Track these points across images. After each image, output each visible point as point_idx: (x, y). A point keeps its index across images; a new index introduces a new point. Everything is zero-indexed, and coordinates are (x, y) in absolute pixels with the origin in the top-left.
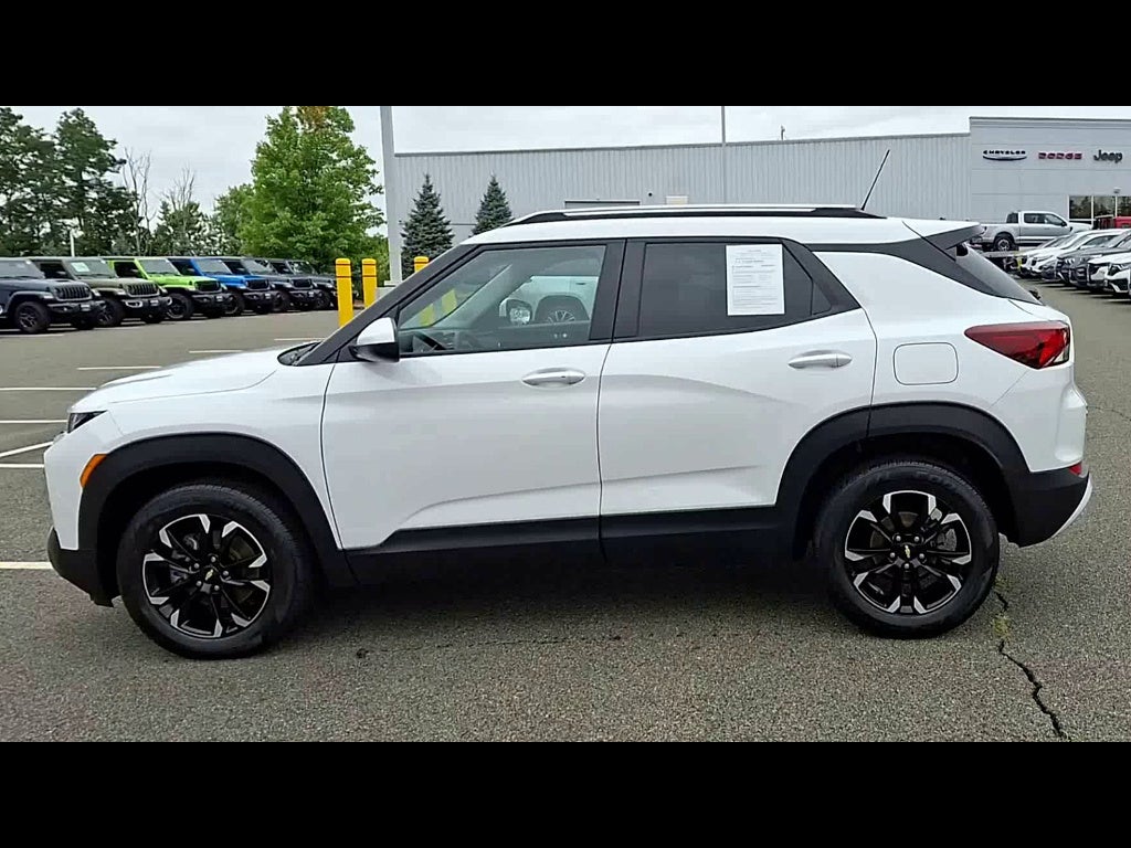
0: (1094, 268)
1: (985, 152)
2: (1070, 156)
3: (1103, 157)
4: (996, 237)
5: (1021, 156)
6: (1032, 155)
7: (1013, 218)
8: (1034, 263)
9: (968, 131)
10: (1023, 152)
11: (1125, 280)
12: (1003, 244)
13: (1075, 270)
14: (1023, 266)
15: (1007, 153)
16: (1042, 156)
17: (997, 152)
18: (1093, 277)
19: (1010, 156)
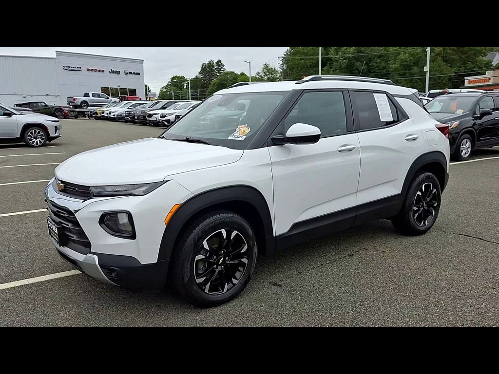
0: (150, 116)
1: (64, 67)
2: (99, 71)
3: (113, 72)
4: (81, 103)
5: (80, 69)
6: (84, 69)
7: (87, 95)
8: (110, 113)
9: (55, 57)
10: (80, 68)
11: (169, 120)
12: (84, 106)
13: (139, 116)
14: (103, 115)
15: (73, 67)
16: (88, 70)
17: (69, 67)
18: (150, 119)
19: (75, 69)
